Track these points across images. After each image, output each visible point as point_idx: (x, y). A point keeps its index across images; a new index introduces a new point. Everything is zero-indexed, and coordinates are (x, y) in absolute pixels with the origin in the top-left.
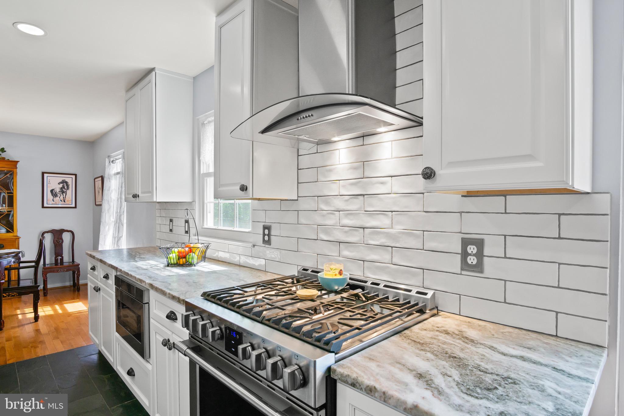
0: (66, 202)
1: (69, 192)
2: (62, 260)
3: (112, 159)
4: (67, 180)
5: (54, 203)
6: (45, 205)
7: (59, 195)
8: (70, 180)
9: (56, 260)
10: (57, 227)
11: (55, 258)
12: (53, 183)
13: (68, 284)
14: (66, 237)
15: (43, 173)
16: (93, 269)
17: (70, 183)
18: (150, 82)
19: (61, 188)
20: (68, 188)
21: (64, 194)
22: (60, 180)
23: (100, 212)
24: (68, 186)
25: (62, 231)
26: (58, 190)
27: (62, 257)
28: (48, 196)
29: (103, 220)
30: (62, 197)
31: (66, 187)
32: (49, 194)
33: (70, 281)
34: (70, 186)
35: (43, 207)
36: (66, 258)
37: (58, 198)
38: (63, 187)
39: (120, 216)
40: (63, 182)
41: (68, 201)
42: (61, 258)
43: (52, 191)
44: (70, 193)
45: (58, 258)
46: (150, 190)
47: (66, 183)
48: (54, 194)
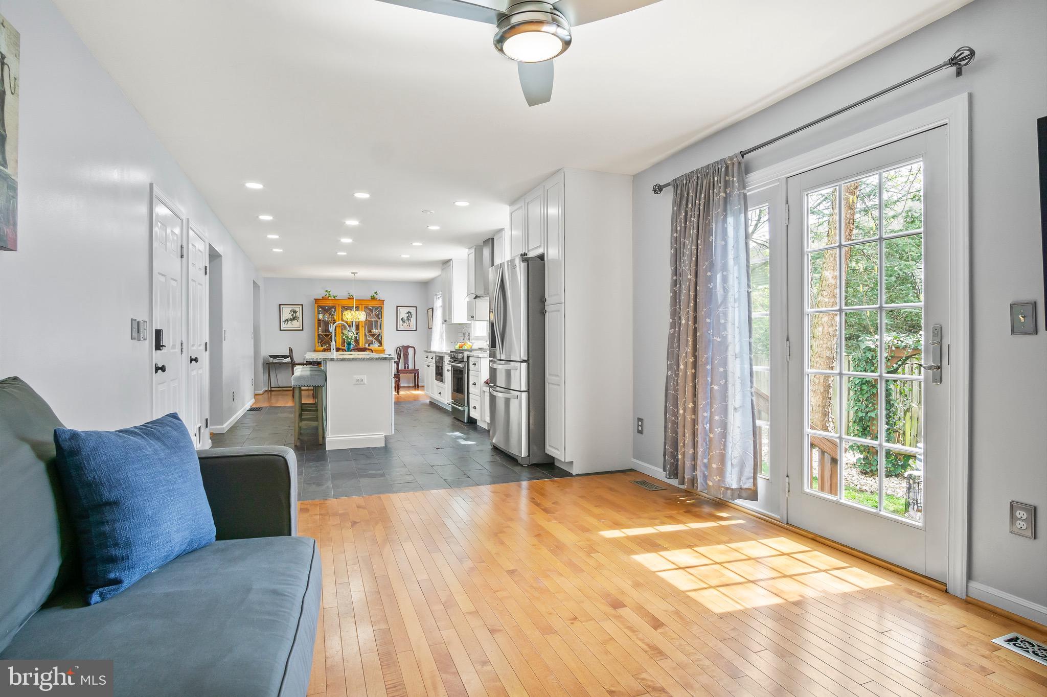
2: (408, 367)
3: (438, 297)
4: (411, 311)
7: (406, 322)
8: (413, 311)
9: (405, 367)
10: (405, 345)
11: (404, 365)
12: (403, 313)
13: (411, 385)
14: (411, 351)
15: (397, 307)
16: (427, 357)
17: (413, 313)
18: (450, 265)
19: (407, 317)
20: (411, 317)
21: (409, 321)
22: (407, 311)
23: (431, 332)
24: (411, 315)
25: (408, 347)
26: (405, 318)
28: (400, 322)
29: (433, 338)
30: (408, 323)
33: (413, 383)
34: (413, 315)
35: (397, 330)
36: (411, 367)
37: (405, 324)
38: (409, 316)
39: (442, 333)
40: (409, 312)
43: (402, 319)
44: (413, 320)
46: (451, 319)
47: (411, 313)
48: (404, 322)
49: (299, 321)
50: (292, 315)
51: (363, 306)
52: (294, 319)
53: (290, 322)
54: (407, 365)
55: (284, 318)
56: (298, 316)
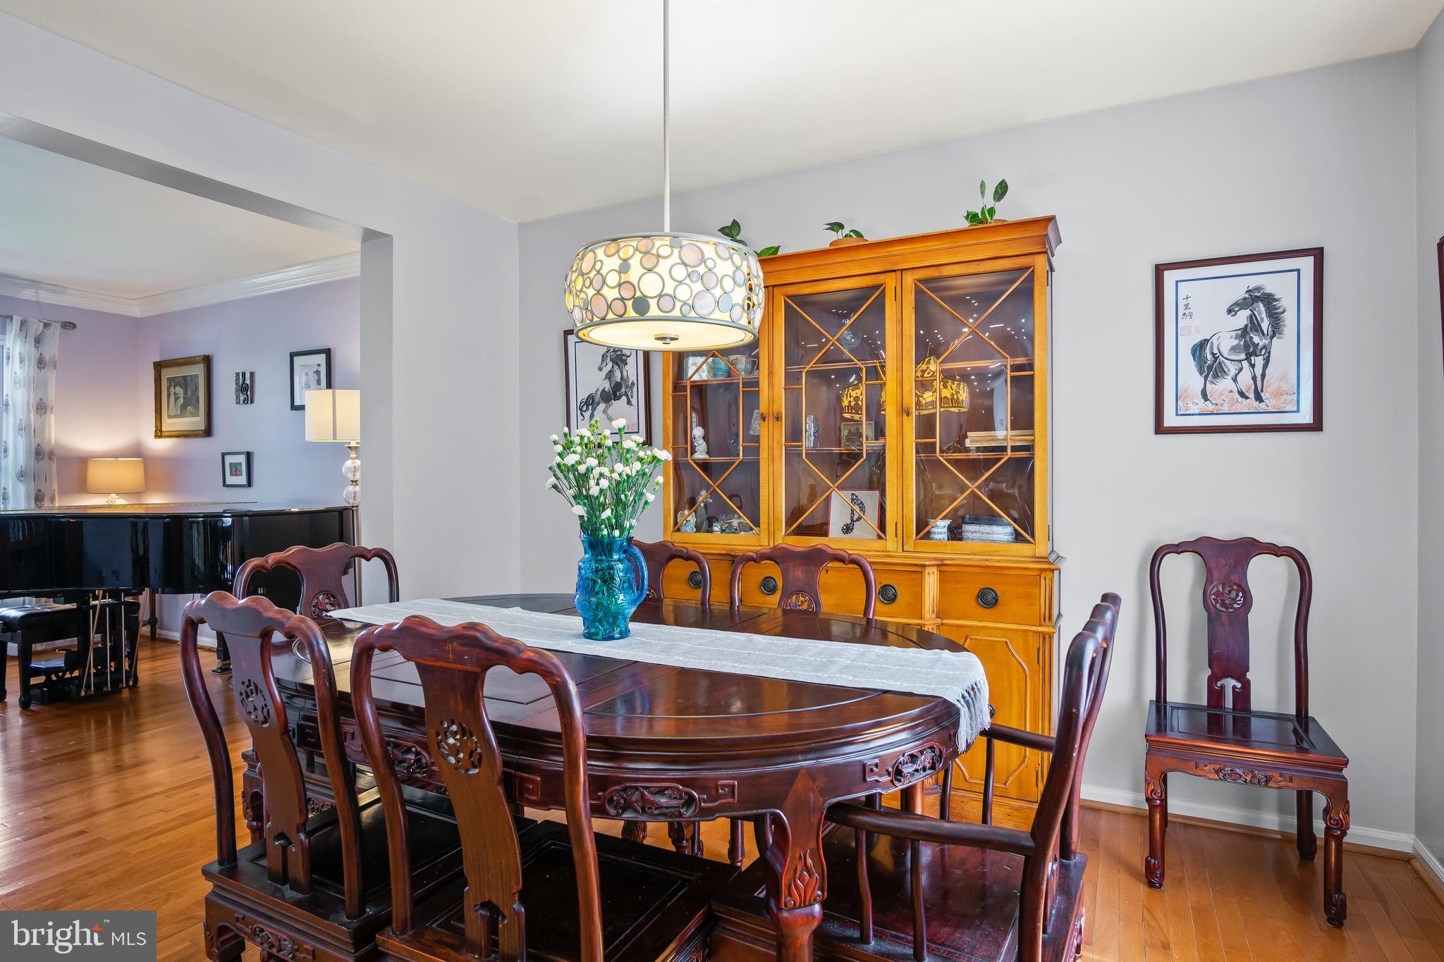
0: (1270, 401)
1: (1282, 348)
2: (1243, 696)
4: (1270, 285)
5: (1209, 407)
6: (1170, 420)
7: (1232, 368)
8: (1289, 285)
9: (1216, 696)
10: (1226, 527)
11: (1212, 680)
12: (1205, 310)
14: (1269, 582)
15: (1159, 269)
17: (1287, 301)
19: (1244, 332)
20: (1276, 328)
21: (1259, 361)
22: (1238, 290)
24: (1275, 317)
25: (1248, 548)
26: (1226, 343)
27: (1246, 685)
28: (1183, 375)
30: (1245, 379)
31: (1265, 325)
32: (1189, 364)
33: (1282, 810)
34: (1289, 319)
35: (1160, 429)
37: (1225, 384)
38: (1254, 325)
40: (1254, 299)
41: (1278, 394)
42: (1239, 685)
43: (1199, 350)
44: (1288, 354)
45: (1223, 687)
47: (1269, 300)
48: (1209, 365)
49: (634, 401)
50: (610, 375)
51: (909, 279)
52: (614, 392)
53: (602, 406)
54: (1230, 683)
55: (582, 391)
56: (632, 378)
